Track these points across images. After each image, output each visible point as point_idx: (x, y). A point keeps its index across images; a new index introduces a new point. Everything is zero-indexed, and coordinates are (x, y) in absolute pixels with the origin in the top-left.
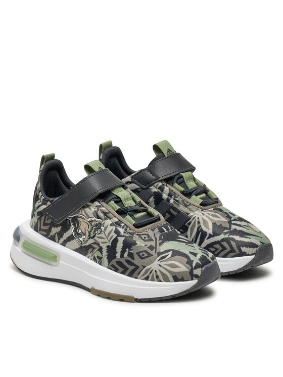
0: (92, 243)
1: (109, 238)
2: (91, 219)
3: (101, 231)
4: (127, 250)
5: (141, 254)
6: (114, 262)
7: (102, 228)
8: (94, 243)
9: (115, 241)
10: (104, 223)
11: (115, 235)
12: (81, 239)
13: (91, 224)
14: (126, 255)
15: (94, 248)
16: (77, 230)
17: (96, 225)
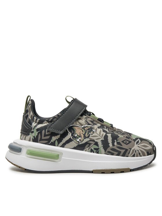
0: (88, 141)
1: (101, 136)
2: (84, 126)
3: (94, 132)
4: (115, 141)
5: (125, 142)
6: (109, 150)
7: (93, 130)
8: (90, 141)
9: (106, 137)
10: (94, 127)
11: (105, 134)
12: (78, 140)
13: (84, 129)
14: (115, 144)
15: (90, 144)
16: (74, 135)
17: (89, 129)
